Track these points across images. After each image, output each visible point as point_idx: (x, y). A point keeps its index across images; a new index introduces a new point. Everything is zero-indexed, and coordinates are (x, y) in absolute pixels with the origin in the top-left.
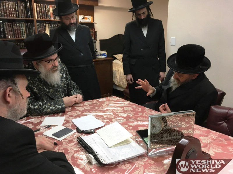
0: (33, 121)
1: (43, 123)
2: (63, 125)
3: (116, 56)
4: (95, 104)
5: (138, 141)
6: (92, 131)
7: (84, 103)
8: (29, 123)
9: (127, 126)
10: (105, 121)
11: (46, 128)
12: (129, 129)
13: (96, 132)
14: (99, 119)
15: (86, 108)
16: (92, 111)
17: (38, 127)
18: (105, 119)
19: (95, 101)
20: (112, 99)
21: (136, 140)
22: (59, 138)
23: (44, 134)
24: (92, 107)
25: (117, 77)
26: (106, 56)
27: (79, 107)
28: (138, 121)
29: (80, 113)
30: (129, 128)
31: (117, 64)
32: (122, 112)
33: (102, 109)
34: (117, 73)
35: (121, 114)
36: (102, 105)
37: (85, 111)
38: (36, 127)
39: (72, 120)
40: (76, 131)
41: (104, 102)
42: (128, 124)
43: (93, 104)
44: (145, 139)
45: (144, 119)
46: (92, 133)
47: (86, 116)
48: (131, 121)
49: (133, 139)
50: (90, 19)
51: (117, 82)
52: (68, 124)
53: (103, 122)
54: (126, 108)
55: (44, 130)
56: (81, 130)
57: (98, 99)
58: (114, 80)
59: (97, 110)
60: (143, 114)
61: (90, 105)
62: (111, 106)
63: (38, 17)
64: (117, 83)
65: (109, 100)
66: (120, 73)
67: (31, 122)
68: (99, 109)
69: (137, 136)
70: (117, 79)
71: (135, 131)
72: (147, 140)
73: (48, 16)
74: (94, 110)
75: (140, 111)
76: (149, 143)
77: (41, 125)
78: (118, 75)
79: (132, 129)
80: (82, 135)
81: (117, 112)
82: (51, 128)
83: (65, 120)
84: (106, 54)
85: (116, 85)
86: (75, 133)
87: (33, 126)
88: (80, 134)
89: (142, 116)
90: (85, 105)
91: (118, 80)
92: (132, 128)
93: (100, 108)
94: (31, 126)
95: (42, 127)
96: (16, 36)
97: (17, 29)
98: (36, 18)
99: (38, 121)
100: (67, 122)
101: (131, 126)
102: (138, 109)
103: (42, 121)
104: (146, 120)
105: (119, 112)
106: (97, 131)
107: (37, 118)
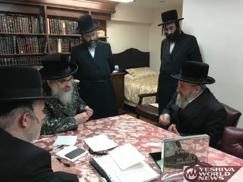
0: (45, 140)
1: (55, 142)
2: (75, 145)
3: (128, 70)
4: (107, 123)
5: (151, 164)
6: (105, 152)
7: (96, 121)
8: (42, 143)
9: (140, 147)
10: (118, 141)
11: (58, 148)
12: (142, 151)
13: (109, 154)
14: (111, 139)
15: (98, 127)
16: (104, 130)
17: (50, 147)
18: (117, 140)
19: (106, 120)
20: (124, 118)
21: (149, 162)
22: (71, 159)
23: (56, 154)
24: (104, 126)
25: (128, 92)
26: (117, 71)
27: (91, 125)
28: (151, 142)
29: (92, 132)
30: (141, 149)
31: (129, 78)
32: (134, 132)
33: (114, 128)
34: (129, 88)
35: (133, 133)
36: (114, 124)
37: (97, 129)
38: (49, 147)
39: (84, 140)
40: (88, 152)
41: (116, 120)
42: (141, 145)
43: (105, 122)
44: (158, 162)
45: (157, 140)
46: (105, 154)
47: (98, 136)
48: (144, 142)
49: (146, 162)
50: (102, 34)
51: (128, 97)
52: (80, 144)
53: (116, 142)
54: (139, 127)
55: (57, 150)
56: (93, 151)
57: (110, 118)
58: (125, 95)
59: (109, 129)
60: (156, 135)
61: (102, 124)
62: (124, 125)
63: (50, 33)
64: (128, 99)
65: (121, 118)
66: (132, 89)
67: (43, 141)
68: (111, 129)
69: (150, 159)
70: (129, 94)
71: (148, 153)
72: (160, 163)
73: (60, 31)
74: (106, 130)
75: (153, 131)
76: (162, 166)
77: (53, 145)
78: (130, 91)
79: (144, 151)
80: (94, 156)
81: (129, 132)
82: (63, 148)
83: (77, 140)
84: (118, 69)
85: (128, 101)
86: (87, 154)
87: (45, 146)
88: (92, 156)
89: (154, 137)
90: (97, 124)
91: (130, 96)
92: (144, 149)
93: (112, 127)
94: (43, 146)
95: (54, 147)
96: (28, 51)
97: (30, 45)
98: (49, 33)
99: (51, 141)
100: (79, 141)
101: (144, 148)
102: (151, 129)
103: (55, 140)
104: (159, 141)
105: (132, 132)
106: (110, 152)
107: (50, 137)
